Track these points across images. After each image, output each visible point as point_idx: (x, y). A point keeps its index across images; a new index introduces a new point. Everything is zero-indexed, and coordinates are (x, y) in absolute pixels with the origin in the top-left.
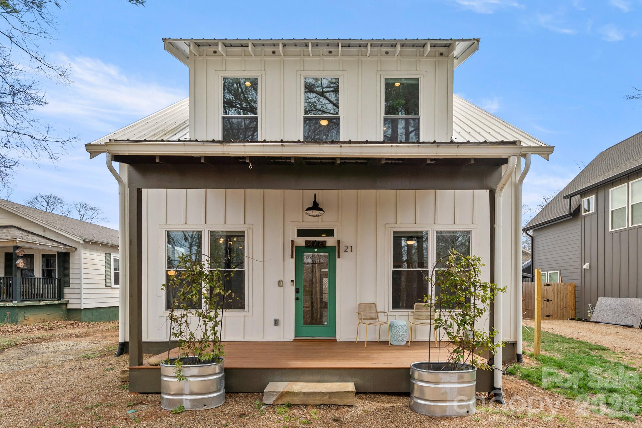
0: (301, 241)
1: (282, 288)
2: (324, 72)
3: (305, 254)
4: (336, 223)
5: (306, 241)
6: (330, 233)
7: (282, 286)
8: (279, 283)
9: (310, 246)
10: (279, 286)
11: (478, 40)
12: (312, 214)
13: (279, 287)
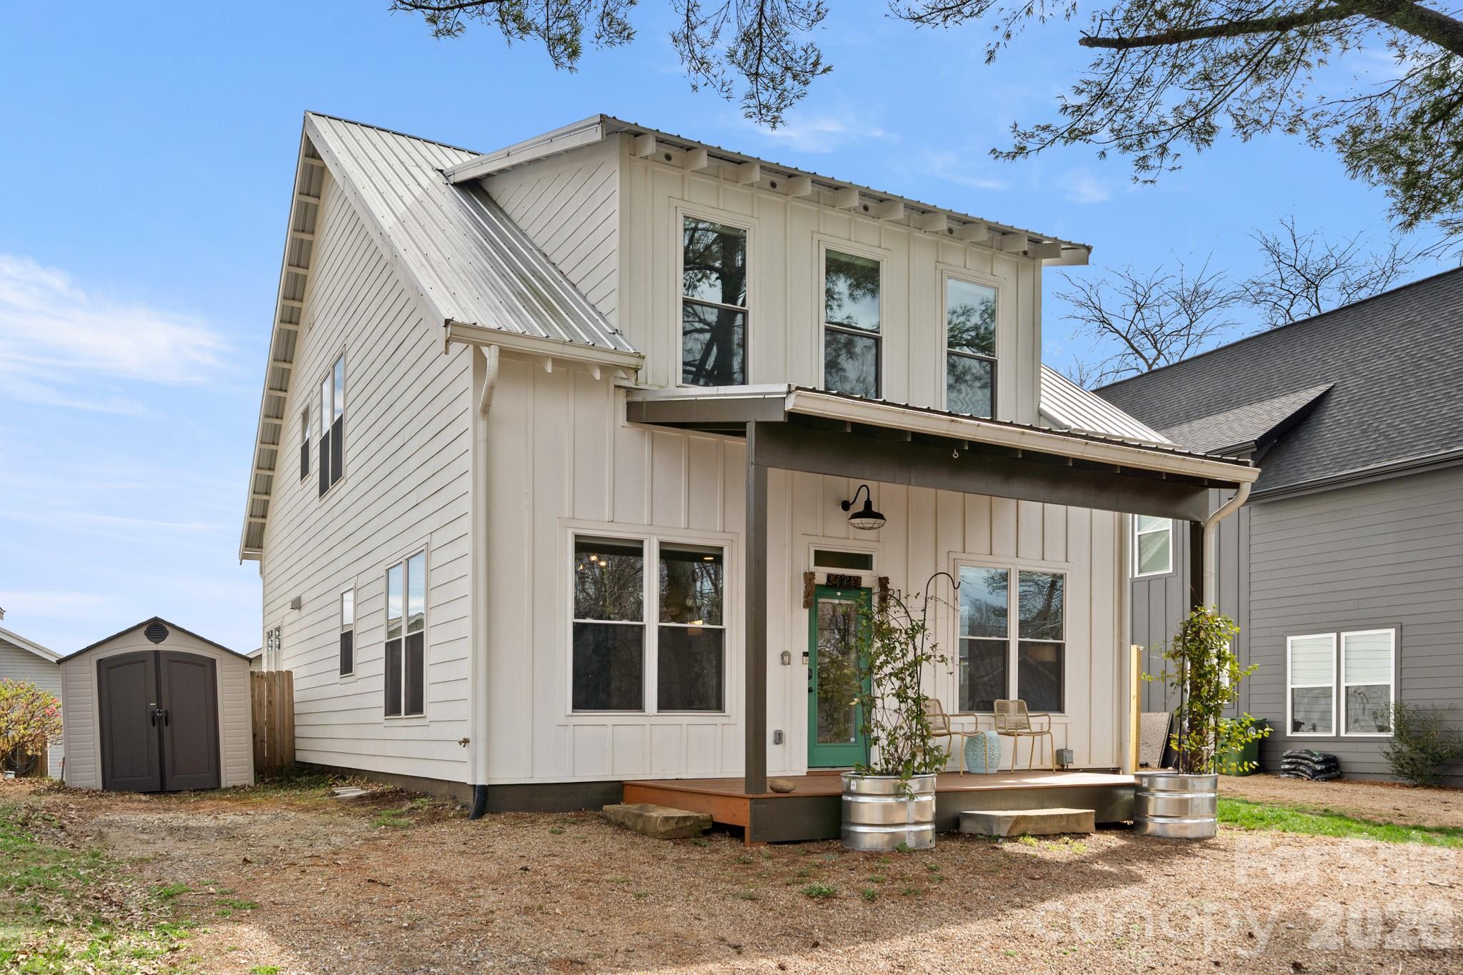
0: (822, 574)
1: (788, 666)
2: (856, 245)
3: (821, 600)
4: (874, 543)
5: (829, 576)
6: (863, 561)
7: (789, 664)
8: (782, 658)
9: (835, 584)
10: (783, 663)
11: (1089, 249)
12: (861, 526)
13: (783, 666)
